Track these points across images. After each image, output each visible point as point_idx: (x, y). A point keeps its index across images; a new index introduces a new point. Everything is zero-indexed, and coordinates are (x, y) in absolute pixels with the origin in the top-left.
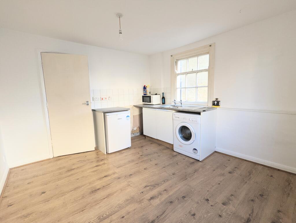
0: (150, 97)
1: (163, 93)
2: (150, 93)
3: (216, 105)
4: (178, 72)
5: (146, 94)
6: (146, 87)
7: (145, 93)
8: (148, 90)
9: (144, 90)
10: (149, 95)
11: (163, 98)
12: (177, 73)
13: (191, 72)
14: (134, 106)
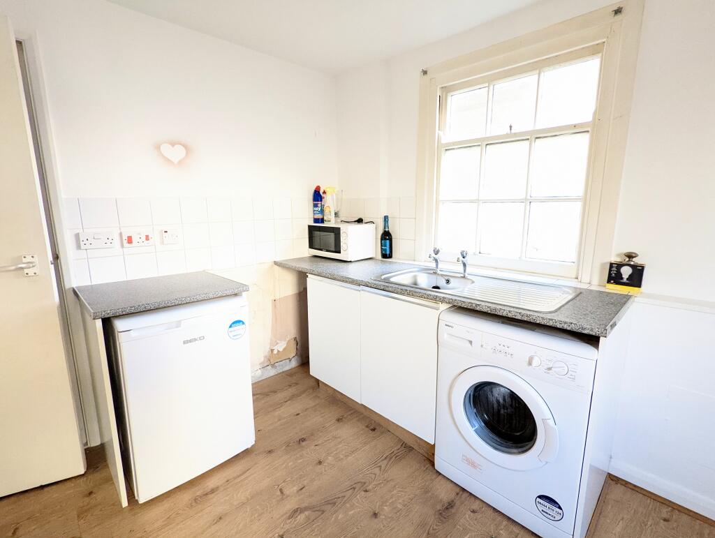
0: (336, 231)
1: (386, 218)
2: (336, 214)
3: (625, 280)
4: (447, 136)
5: (322, 221)
6: (324, 192)
7: (319, 216)
8: (329, 202)
9: (315, 206)
10: (332, 224)
11: (386, 236)
12: (443, 141)
13: (507, 136)
14: (276, 263)
